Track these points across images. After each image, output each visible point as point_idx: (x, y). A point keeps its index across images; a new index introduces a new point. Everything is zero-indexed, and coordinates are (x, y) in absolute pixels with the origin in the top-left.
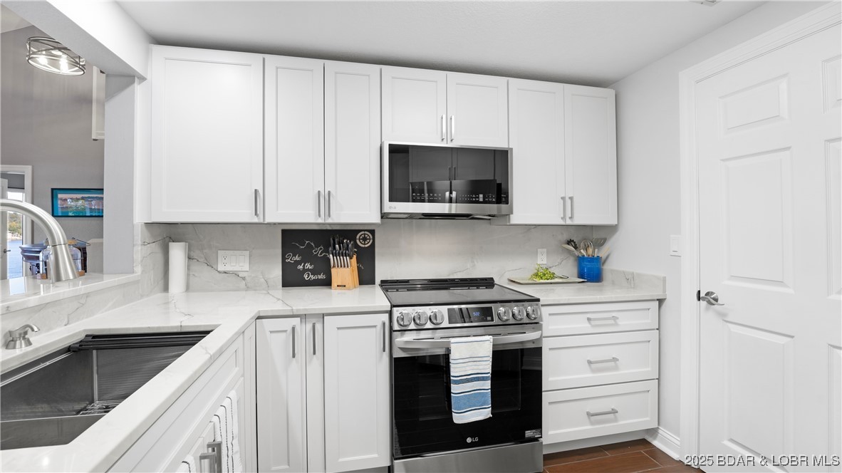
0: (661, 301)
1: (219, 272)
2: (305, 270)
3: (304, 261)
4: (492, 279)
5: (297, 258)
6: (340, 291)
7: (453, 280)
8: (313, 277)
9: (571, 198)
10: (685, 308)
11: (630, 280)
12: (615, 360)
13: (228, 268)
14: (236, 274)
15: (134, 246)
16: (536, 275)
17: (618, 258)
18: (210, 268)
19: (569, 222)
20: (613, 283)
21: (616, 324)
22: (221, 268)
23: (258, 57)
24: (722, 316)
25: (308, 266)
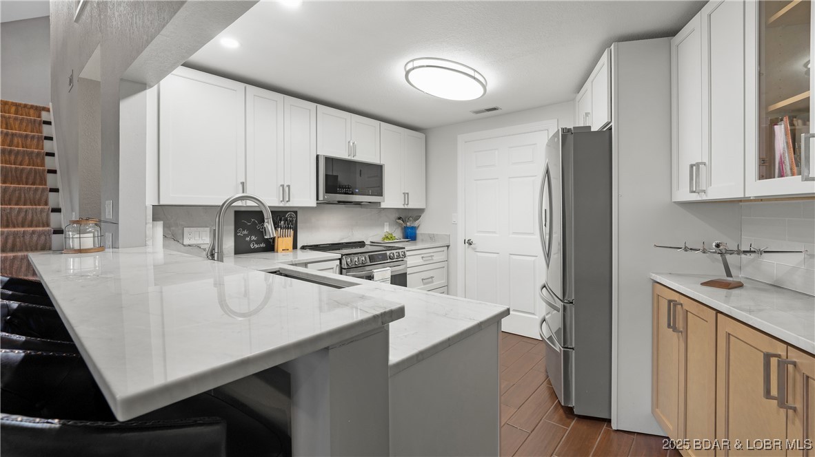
0: (448, 246)
1: (185, 246)
2: (251, 241)
3: (250, 234)
4: (363, 242)
5: (245, 232)
6: (284, 254)
7: (342, 243)
8: (256, 246)
9: (408, 194)
10: (460, 248)
11: (432, 238)
12: (432, 277)
13: (192, 242)
14: (198, 246)
15: (146, 224)
16: (387, 237)
17: (425, 227)
18: (176, 242)
19: (406, 207)
20: (422, 240)
21: (432, 259)
22: (186, 242)
23: (242, 85)
24: (474, 249)
25: (253, 238)
